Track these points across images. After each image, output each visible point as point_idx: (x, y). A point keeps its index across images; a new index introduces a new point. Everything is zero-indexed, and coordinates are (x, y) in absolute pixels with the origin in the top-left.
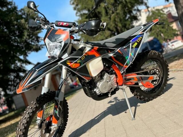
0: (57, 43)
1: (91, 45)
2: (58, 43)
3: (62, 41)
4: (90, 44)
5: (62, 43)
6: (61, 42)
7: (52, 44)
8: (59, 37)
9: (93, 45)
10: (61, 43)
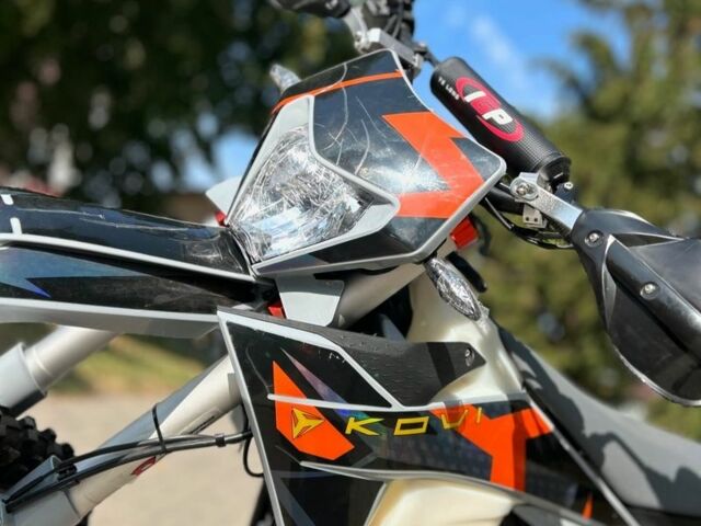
0: (346, 181)
1: (524, 375)
2: (343, 188)
3: (380, 201)
4: (525, 366)
5: (373, 209)
6: (367, 199)
7: (306, 158)
8: (388, 162)
9: (535, 385)
10: (363, 207)
